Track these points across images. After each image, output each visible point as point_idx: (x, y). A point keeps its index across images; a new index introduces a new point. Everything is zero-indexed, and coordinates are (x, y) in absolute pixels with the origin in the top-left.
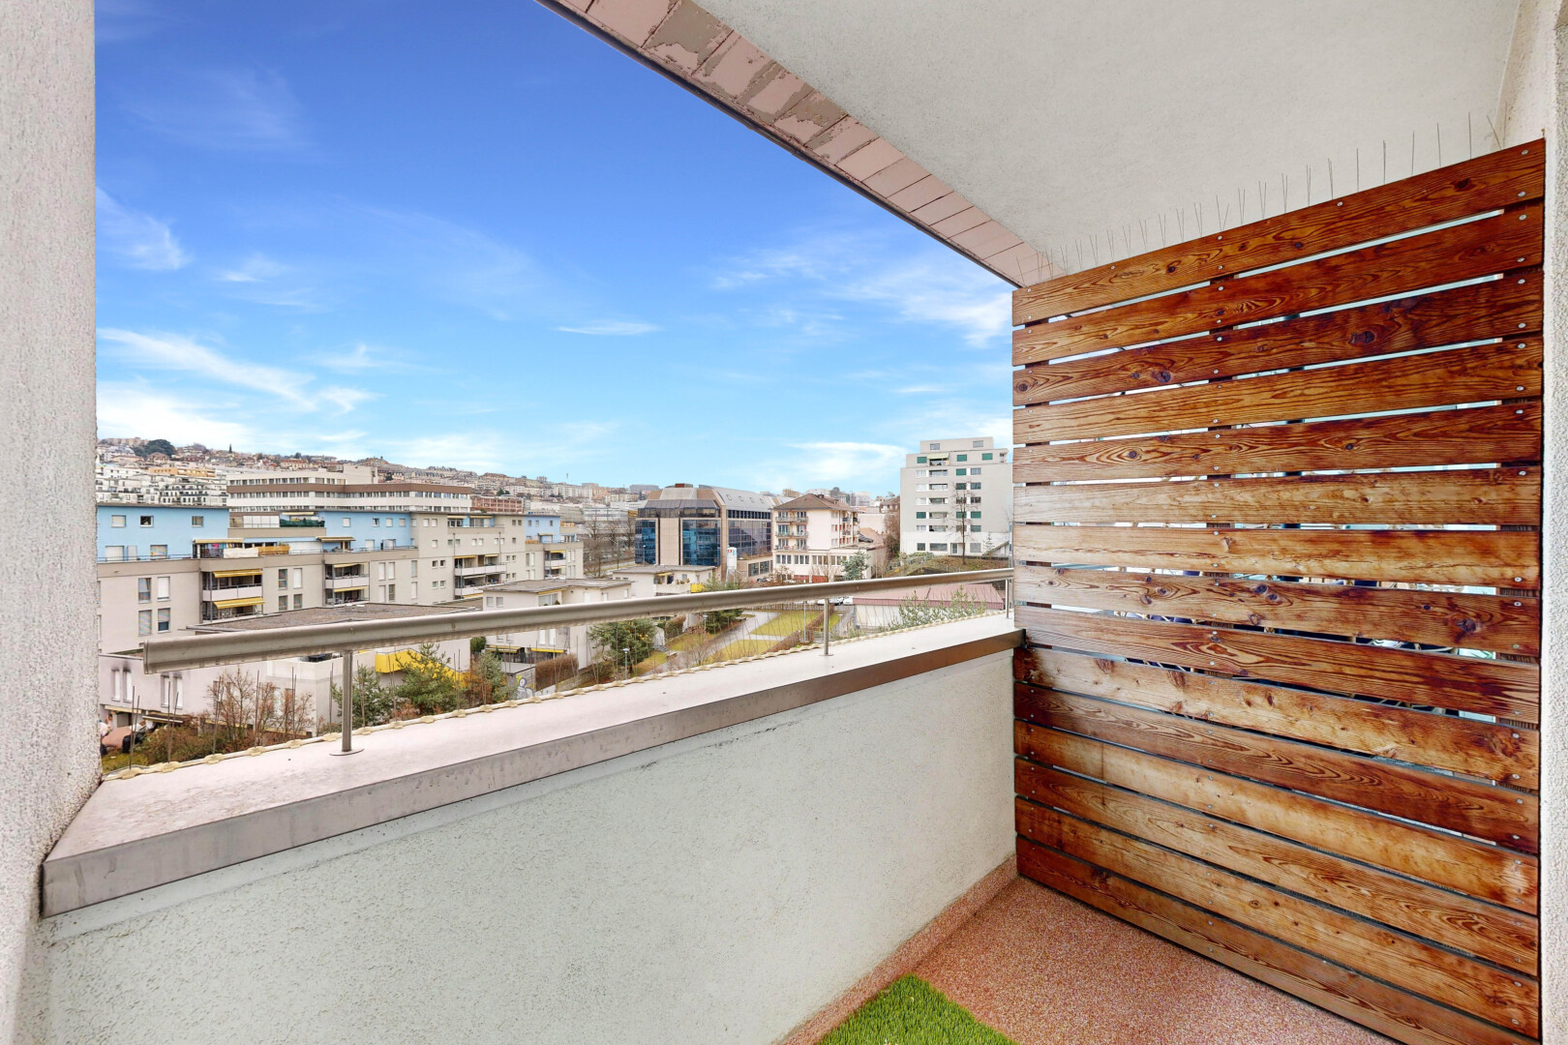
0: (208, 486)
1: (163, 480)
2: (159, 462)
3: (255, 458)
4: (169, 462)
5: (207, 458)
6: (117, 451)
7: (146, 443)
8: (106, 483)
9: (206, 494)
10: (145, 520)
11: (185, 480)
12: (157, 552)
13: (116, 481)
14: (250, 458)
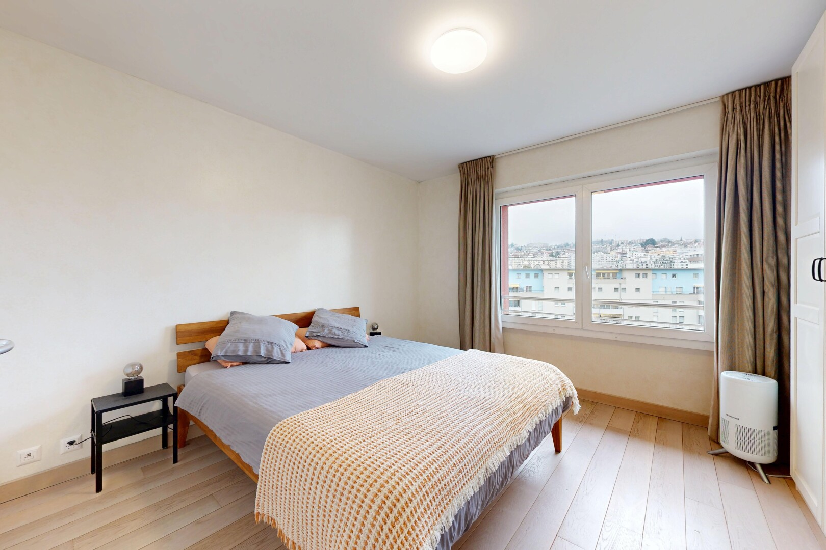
0: (675, 258)
1: (655, 257)
2: (650, 249)
3: (693, 242)
4: (654, 248)
5: (670, 245)
6: (635, 246)
7: (645, 241)
8: (635, 259)
9: (674, 262)
10: (674, 276)
11: (664, 256)
12: (679, 290)
13: (638, 259)
14: (691, 243)
